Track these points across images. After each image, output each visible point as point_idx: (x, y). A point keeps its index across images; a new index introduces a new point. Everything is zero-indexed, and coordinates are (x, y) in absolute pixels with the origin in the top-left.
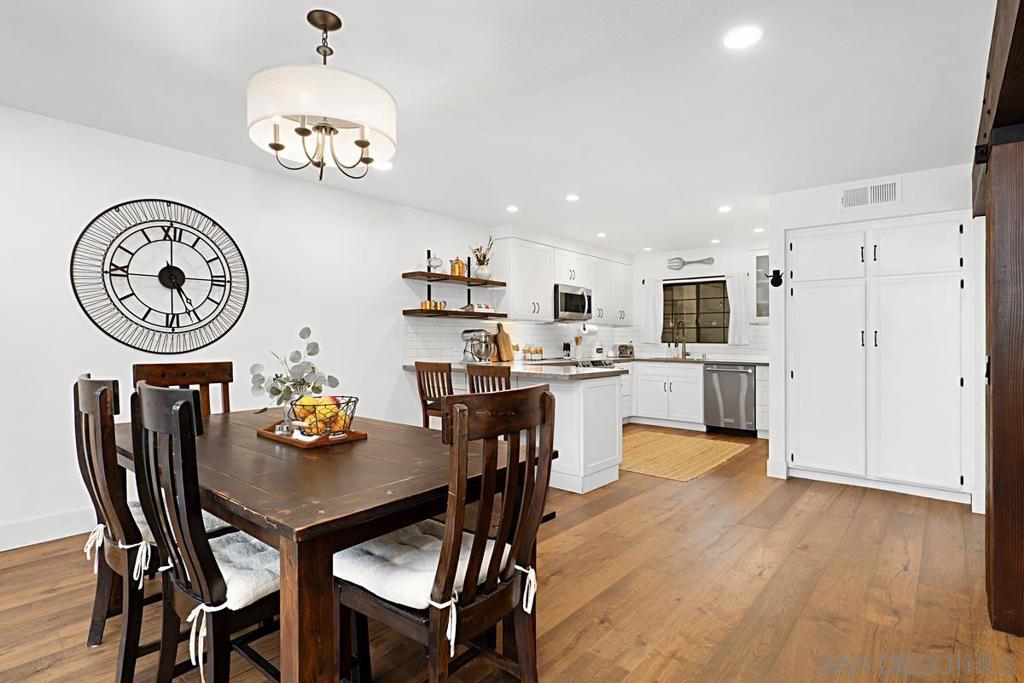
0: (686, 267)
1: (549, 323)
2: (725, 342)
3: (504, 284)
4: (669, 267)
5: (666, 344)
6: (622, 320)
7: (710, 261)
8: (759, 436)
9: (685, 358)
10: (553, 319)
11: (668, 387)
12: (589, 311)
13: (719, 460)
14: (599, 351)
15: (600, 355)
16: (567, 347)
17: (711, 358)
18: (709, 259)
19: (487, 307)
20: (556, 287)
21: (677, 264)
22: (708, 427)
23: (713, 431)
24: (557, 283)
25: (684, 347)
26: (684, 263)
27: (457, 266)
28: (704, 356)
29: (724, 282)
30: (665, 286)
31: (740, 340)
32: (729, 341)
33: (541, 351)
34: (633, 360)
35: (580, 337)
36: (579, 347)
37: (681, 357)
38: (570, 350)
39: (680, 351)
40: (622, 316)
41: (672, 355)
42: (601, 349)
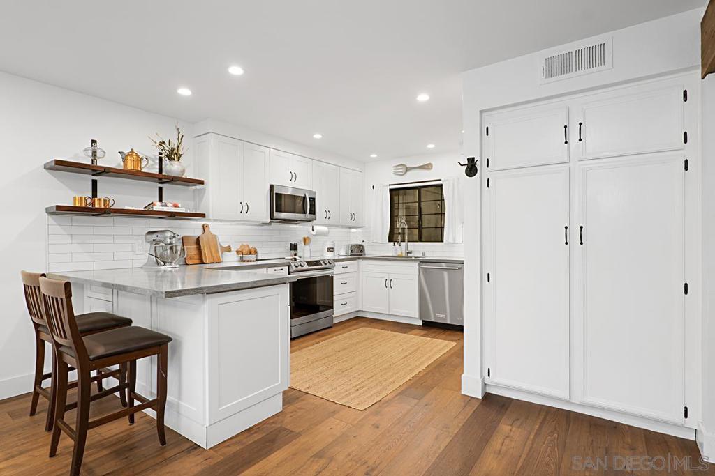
0: (409, 173)
1: (266, 224)
2: (442, 241)
3: (201, 182)
4: (396, 174)
5: (392, 243)
6: (352, 222)
7: (428, 167)
9: (407, 258)
10: (268, 220)
11: (389, 284)
12: (313, 211)
13: (417, 367)
14: (331, 250)
15: (330, 254)
16: (294, 247)
17: (429, 257)
18: (428, 165)
19: (176, 206)
20: (271, 187)
21: (402, 170)
22: (423, 321)
23: (428, 326)
24: (272, 183)
25: (407, 247)
26: (408, 169)
27: (129, 158)
28: (424, 254)
29: (441, 185)
30: (391, 190)
31: (454, 239)
32: (444, 241)
33: (256, 252)
34: (359, 258)
35: (308, 238)
36: (307, 247)
37: (404, 255)
38: (296, 249)
39: (404, 249)
40: (353, 217)
41: (396, 253)
42: (333, 248)
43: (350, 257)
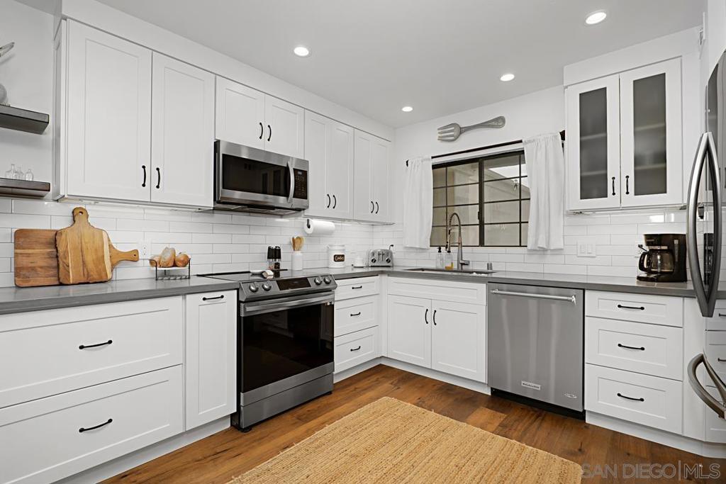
0: (464, 137)
1: (206, 211)
2: (523, 245)
4: (442, 139)
5: (436, 249)
6: (375, 215)
7: (498, 122)
8: (588, 421)
9: (462, 272)
10: (211, 204)
11: (431, 317)
14: (339, 258)
15: (336, 265)
16: (274, 254)
17: (500, 272)
18: (496, 120)
20: (217, 144)
21: (452, 132)
22: (492, 389)
24: (218, 138)
26: (462, 131)
28: (490, 267)
29: (521, 150)
30: (434, 167)
33: (186, 262)
34: (382, 273)
35: (298, 238)
36: (298, 253)
37: (455, 267)
38: (280, 257)
39: (456, 258)
40: (375, 207)
41: (442, 265)
42: (343, 256)
43: (370, 269)
